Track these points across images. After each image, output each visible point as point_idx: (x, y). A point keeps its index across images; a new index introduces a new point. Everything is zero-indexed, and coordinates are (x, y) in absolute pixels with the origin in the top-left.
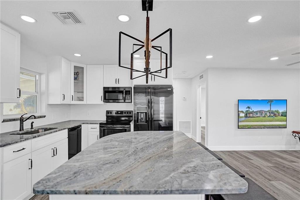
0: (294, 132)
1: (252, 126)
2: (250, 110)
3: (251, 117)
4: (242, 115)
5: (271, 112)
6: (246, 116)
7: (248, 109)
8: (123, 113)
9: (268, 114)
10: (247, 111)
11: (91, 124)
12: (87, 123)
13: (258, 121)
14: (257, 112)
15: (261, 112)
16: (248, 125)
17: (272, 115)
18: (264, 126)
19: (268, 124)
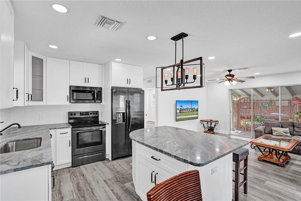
0: (201, 121)
1: (183, 119)
2: (182, 108)
3: (183, 113)
4: (178, 111)
5: (192, 109)
6: (180, 113)
7: (181, 107)
8: (89, 114)
9: (190, 110)
10: (181, 108)
11: (60, 128)
12: (55, 128)
13: (185, 116)
14: (185, 109)
15: (187, 109)
16: (181, 119)
17: (192, 110)
18: (189, 118)
19: (190, 117)
